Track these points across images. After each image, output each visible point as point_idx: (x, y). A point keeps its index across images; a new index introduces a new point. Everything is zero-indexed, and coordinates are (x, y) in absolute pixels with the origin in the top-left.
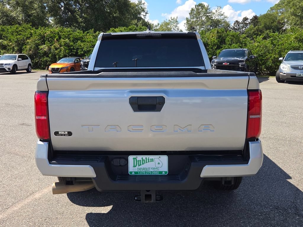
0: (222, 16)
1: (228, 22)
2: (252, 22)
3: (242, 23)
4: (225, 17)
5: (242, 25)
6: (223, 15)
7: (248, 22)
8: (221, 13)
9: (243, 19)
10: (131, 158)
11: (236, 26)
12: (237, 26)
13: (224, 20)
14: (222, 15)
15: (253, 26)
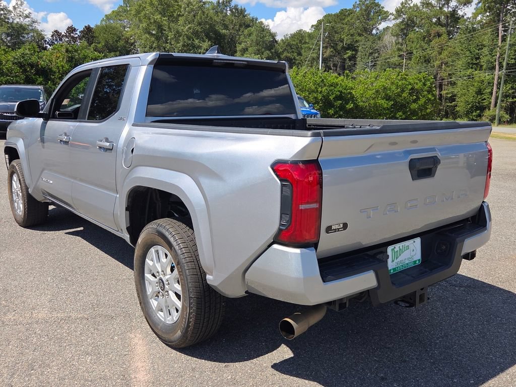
0: (28, 19)
1: (42, 31)
2: (83, 36)
3: (66, 36)
4: (34, 22)
5: (67, 39)
6: (29, 17)
7: (77, 36)
8: (25, 12)
9: (68, 29)
10: (390, 249)
11: (56, 40)
12: (58, 40)
13: (32, 26)
14: (27, 17)
15: (86, 43)
